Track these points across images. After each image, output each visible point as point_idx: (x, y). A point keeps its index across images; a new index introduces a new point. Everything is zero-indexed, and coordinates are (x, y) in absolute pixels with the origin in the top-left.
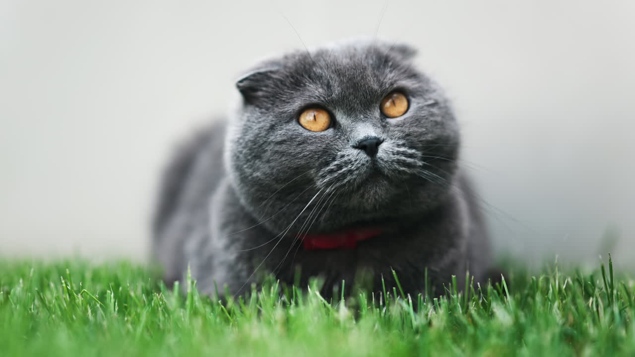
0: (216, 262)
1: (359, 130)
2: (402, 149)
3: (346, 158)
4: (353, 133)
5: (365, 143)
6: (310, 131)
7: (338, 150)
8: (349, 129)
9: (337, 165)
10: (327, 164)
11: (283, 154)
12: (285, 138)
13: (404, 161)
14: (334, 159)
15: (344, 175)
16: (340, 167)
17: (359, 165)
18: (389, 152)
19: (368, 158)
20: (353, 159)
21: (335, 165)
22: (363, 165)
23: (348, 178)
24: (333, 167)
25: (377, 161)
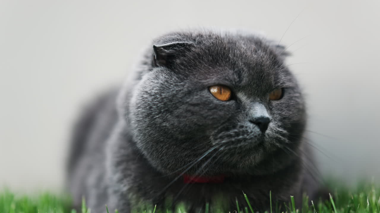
0: (110, 191)
1: (257, 109)
2: (280, 130)
3: (244, 129)
4: (251, 111)
5: (260, 121)
6: (218, 100)
7: (238, 121)
8: (248, 107)
9: (236, 132)
10: (228, 129)
11: (193, 113)
12: (199, 102)
13: (280, 138)
14: (234, 127)
15: (239, 141)
16: (237, 134)
17: (252, 136)
18: (273, 131)
19: (260, 132)
20: (250, 131)
21: (234, 132)
22: (256, 136)
23: (242, 144)
24: (232, 133)
25: (265, 136)
